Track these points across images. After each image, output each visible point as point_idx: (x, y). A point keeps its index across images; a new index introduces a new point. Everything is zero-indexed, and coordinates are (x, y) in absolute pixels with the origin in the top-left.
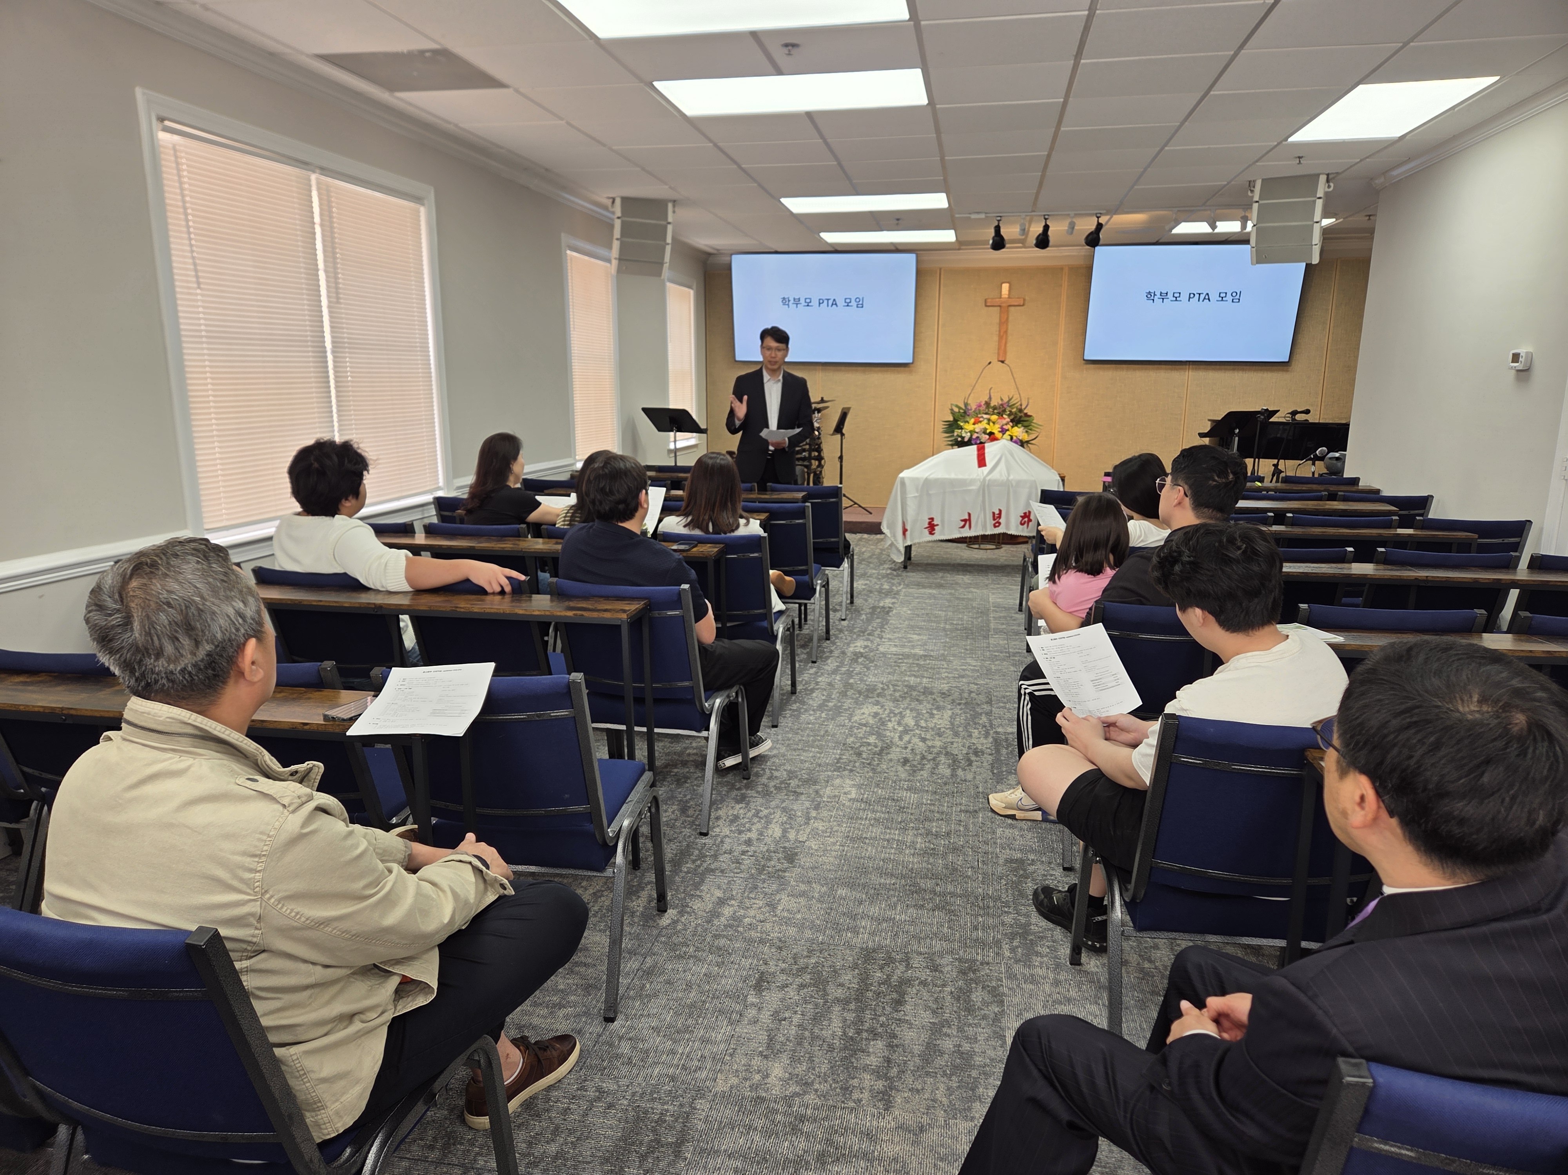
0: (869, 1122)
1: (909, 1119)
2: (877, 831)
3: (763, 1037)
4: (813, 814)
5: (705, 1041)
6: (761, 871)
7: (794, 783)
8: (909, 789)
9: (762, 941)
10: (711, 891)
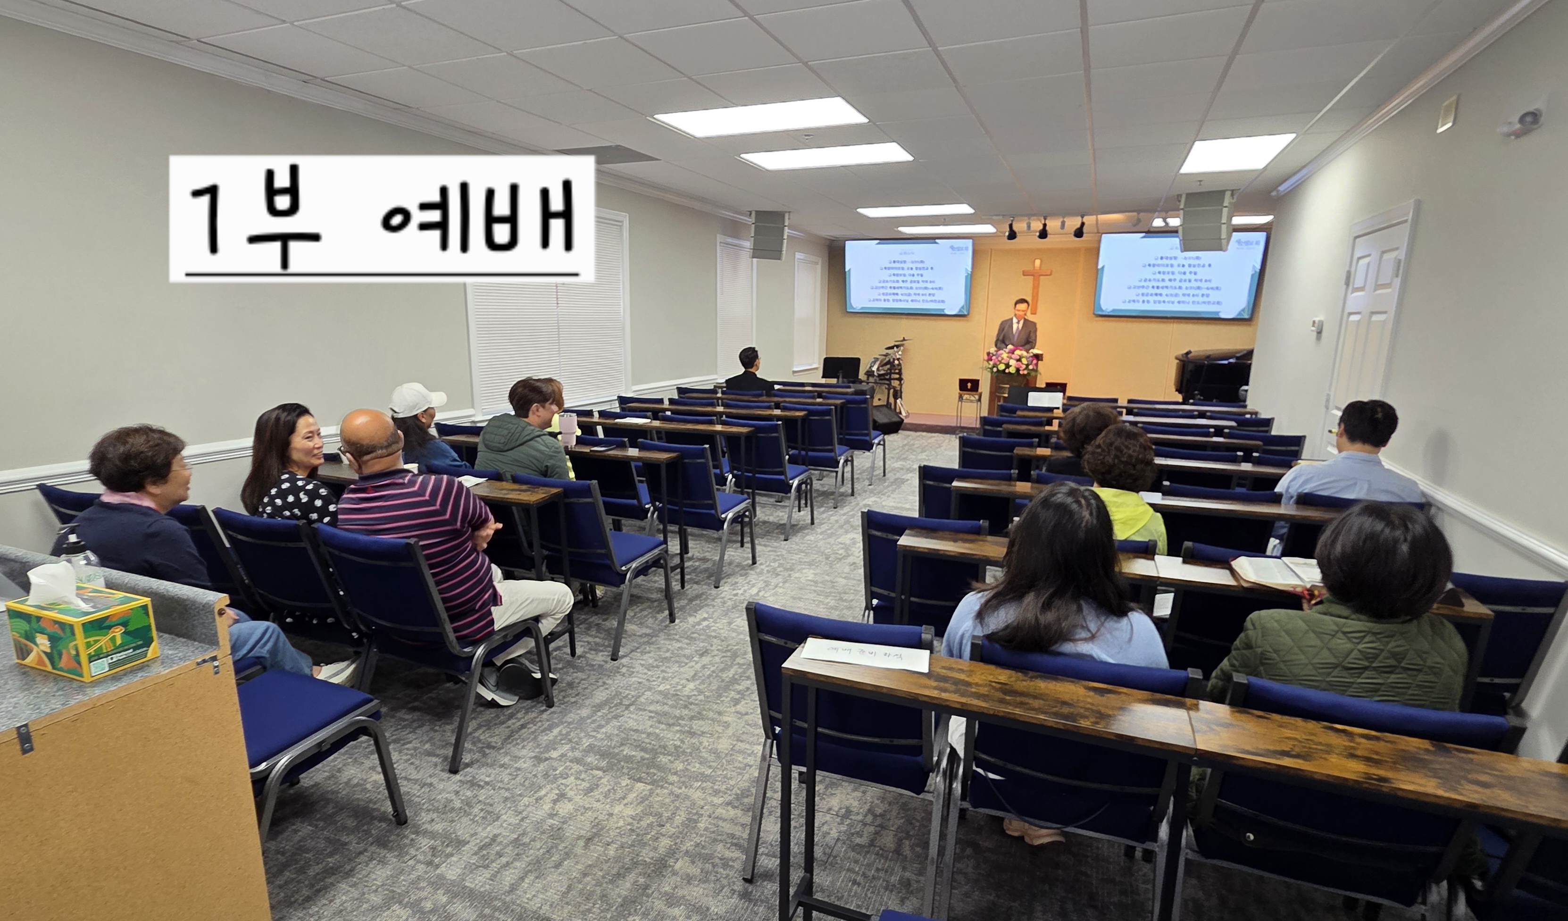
0: (721, 708)
1: (743, 711)
2: (812, 596)
3: (693, 673)
4: (781, 585)
5: (663, 671)
6: (733, 608)
7: (779, 569)
8: (845, 578)
9: (715, 637)
10: (702, 614)
